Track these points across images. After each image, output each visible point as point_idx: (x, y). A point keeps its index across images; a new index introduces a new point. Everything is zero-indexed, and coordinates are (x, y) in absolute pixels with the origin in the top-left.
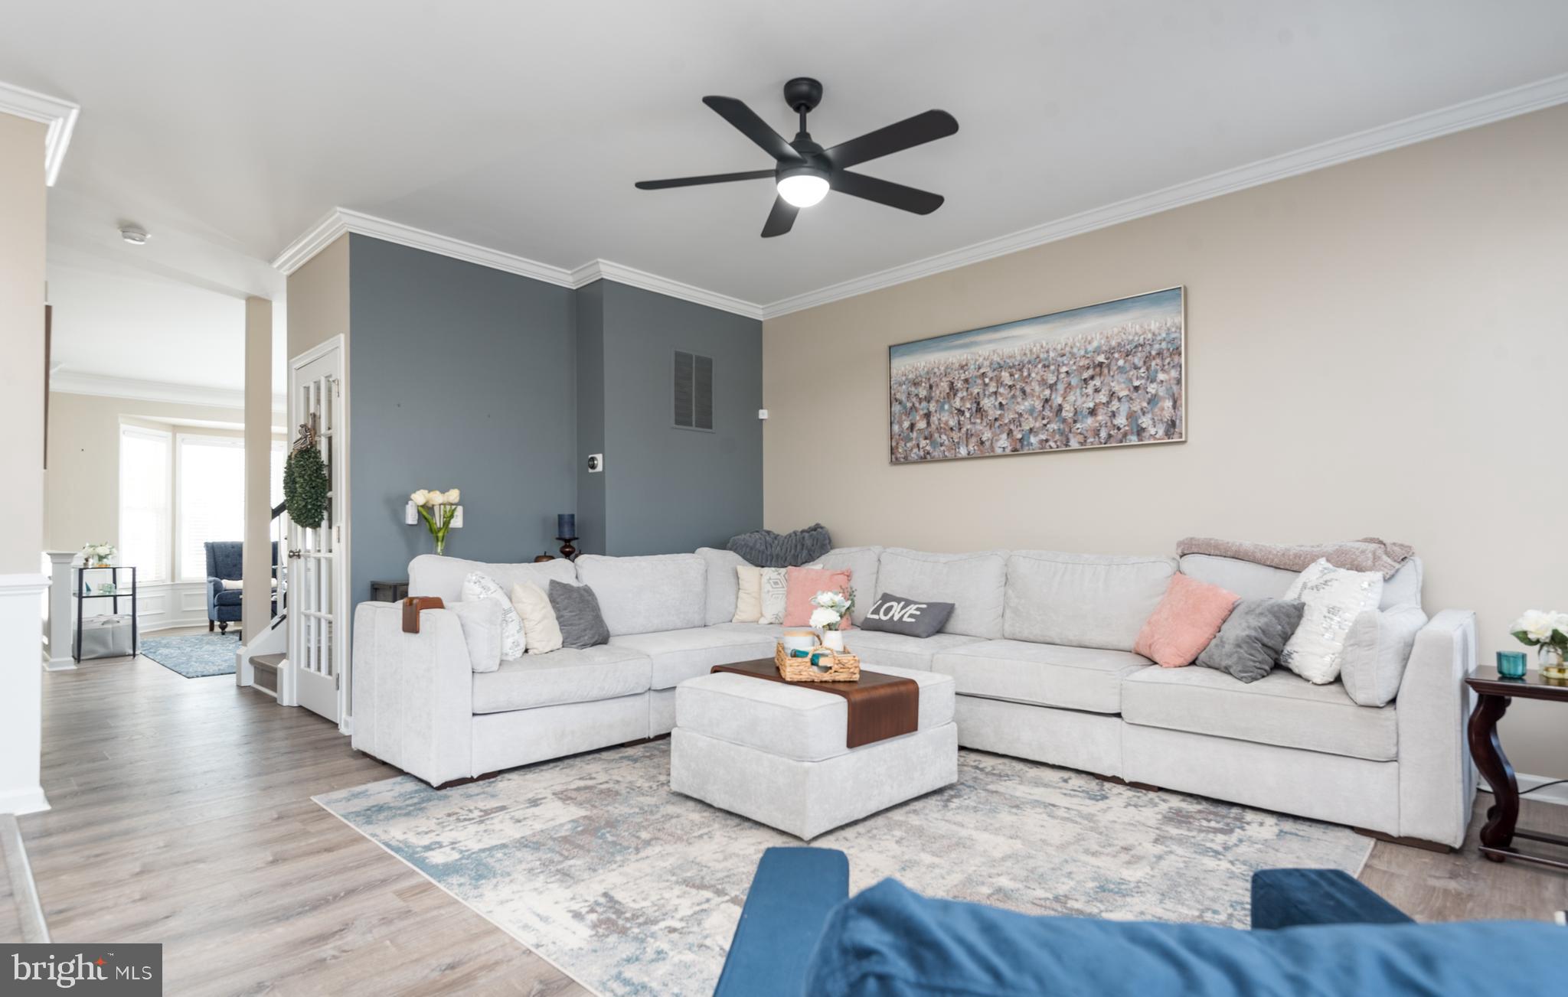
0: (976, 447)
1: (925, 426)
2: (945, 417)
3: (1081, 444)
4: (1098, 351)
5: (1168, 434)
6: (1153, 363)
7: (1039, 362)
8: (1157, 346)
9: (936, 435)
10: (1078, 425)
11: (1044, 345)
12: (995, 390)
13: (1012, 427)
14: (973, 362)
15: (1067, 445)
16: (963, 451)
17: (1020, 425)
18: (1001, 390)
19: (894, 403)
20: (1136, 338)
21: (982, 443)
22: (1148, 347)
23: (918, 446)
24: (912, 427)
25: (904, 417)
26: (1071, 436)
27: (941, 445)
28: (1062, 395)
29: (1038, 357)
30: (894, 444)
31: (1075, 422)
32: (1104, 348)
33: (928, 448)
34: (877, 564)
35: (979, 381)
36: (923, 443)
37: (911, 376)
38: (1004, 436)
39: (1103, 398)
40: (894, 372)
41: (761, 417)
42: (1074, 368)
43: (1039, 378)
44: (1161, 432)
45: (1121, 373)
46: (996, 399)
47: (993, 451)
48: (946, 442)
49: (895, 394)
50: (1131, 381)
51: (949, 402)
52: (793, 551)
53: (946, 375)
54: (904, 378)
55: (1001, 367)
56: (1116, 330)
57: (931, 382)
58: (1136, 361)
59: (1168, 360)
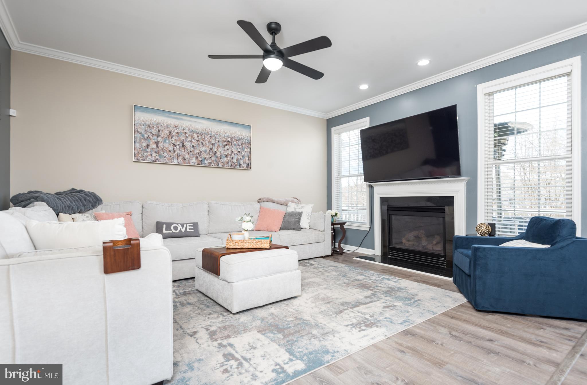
0: (182, 161)
1: (156, 147)
2: (167, 145)
3: (223, 166)
4: (228, 137)
5: (247, 167)
6: (244, 145)
7: (209, 135)
8: (244, 141)
9: (162, 152)
10: (222, 160)
11: (210, 129)
12: (191, 140)
13: (198, 156)
14: (181, 126)
15: (218, 166)
16: (175, 162)
17: (201, 156)
18: (193, 141)
19: (136, 133)
20: (239, 137)
21: (185, 159)
22: (242, 140)
23: (151, 155)
24: (148, 146)
25: (143, 141)
26: (219, 163)
27: (164, 157)
28: (216, 148)
29: (208, 133)
30: (136, 152)
31: (221, 158)
32: (230, 137)
33: (157, 157)
35: (184, 135)
36: (154, 154)
37: (147, 123)
38: (194, 158)
39: (229, 152)
40: (137, 118)
41: (11, 114)
42: (221, 140)
43: (208, 140)
44: (245, 166)
45: (235, 146)
46: (191, 144)
47: (190, 163)
48: (167, 156)
49: (137, 129)
50: (237, 149)
51: (169, 140)
53: (167, 128)
54: (143, 123)
55: (193, 132)
56: (234, 132)
57: (159, 128)
58: (239, 143)
59: (247, 146)
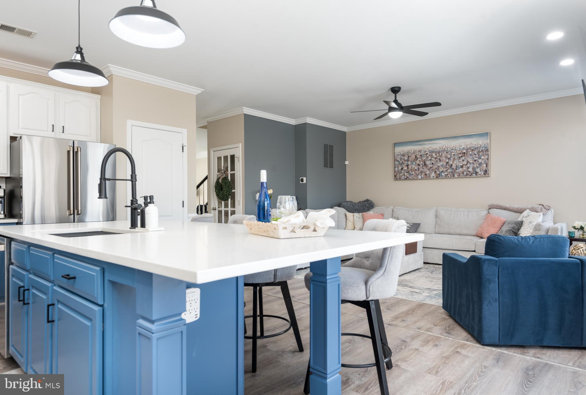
0: (424, 176)
1: (407, 169)
2: (413, 166)
3: (458, 176)
4: (463, 149)
5: (485, 174)
6: (480, 154)
7: (445, 151)
8: (481, 149)
9: (411, 172)
10: (457, 170)
11: (447, 146)
12: (430, 159)
13: (436, 170)
14: (423, 150)
15: (454, 176)
16: (420, 177)
17: (439, 170)
18: (433, 159)
19: (396, 161)
20: (475, 146)
21: (426, 175)
22: (479, 149)
23: (404, 175)
24: (402, 169)
25: (399, 166)
26: (455, 173)
27: (412, 175)
28: (452, 161)
29: (445, 150)
30: (396, 174)
31: (456, 169)
32: (465, 148)
33: (408, 176)
34: (392, 212)
35: (425, 156)
36: (406, 174)
37: (402, 153)
38: (434, 173)
39: (465, 163)
40: (396, 151)
41: (346, 163)
42: (456, 153)
43: (445, 156)
44: (482, 174)
45: (471, 156)
46: (431, 162)
47: (430, 177)
48: (414, 174)
49: (396, 158)
50: (473, 158)
51: (415, 162)
52: (362, 208)
53: (414, 153)
54: (399, 154)
55: (432, 152)
56: (469, 143)
57: (409, 155)
58: (475, 152)
59: (484, 153)
